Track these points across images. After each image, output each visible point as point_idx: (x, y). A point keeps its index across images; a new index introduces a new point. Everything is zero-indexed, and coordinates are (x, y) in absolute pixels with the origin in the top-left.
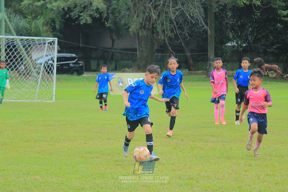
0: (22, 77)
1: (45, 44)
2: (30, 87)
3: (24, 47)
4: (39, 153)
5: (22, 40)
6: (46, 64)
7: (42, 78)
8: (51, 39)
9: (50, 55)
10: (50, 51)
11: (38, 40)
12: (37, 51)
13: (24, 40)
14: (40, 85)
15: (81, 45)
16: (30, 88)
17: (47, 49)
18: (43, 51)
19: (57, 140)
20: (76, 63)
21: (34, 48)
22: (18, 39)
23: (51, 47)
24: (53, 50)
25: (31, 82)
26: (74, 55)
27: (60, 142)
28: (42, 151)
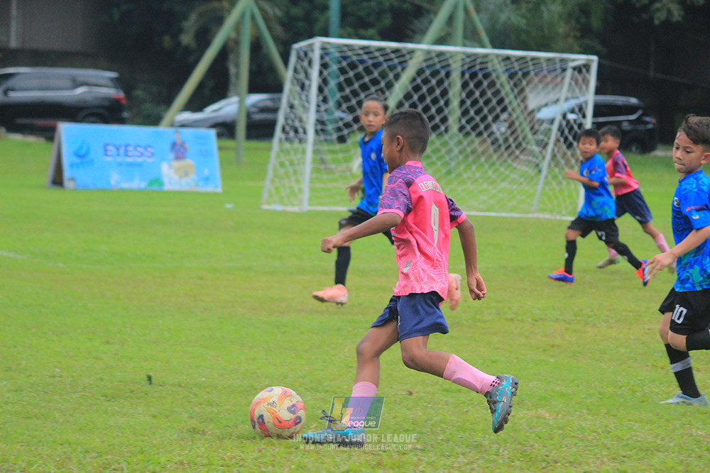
0: (502, 154)
1: (564, 70)
2: (522, 180)
3: (511, 76)
4: (544, 351)
5: (508, 58)
6: (564, 123)
7: (554, 156)
8: (581, 59)
9: (577, 98)
10: (577, 90)
11: (549, 60)
12: (544, 88)
13: (513, 60)
14: (546, 177)
15: (652, 74)
16: (521, 184)
17: (570, 85)
18: (559, 88)
19: (590, 319)
20: (639, 121)
21: (536, 80)
22: (497, 56)
23: (580, 79)
24: (584, 87)
25: (525, 168)
26: (634, 101)
27: (599, 325)
28: (553, 346)
